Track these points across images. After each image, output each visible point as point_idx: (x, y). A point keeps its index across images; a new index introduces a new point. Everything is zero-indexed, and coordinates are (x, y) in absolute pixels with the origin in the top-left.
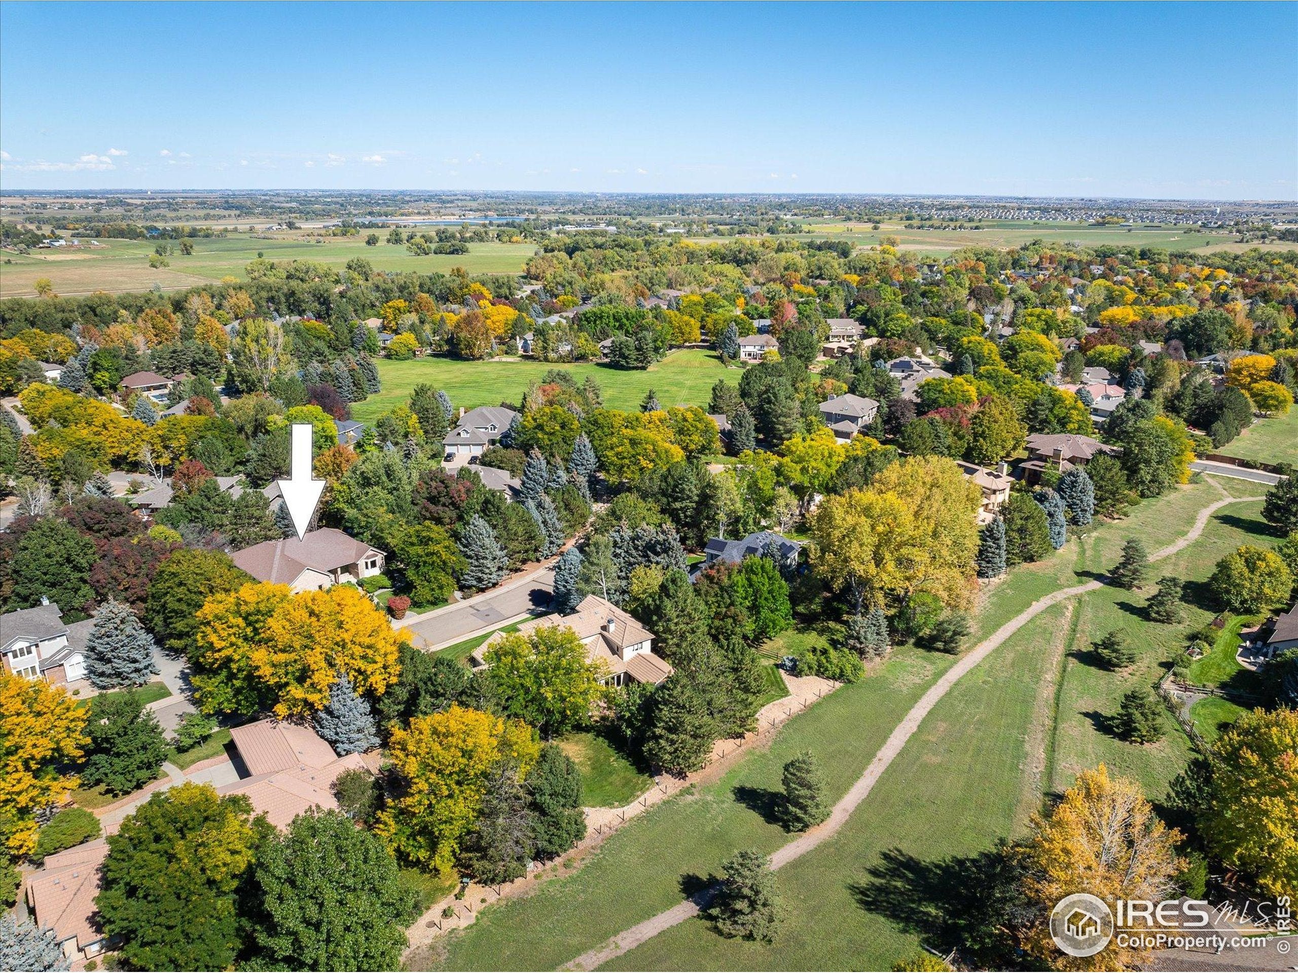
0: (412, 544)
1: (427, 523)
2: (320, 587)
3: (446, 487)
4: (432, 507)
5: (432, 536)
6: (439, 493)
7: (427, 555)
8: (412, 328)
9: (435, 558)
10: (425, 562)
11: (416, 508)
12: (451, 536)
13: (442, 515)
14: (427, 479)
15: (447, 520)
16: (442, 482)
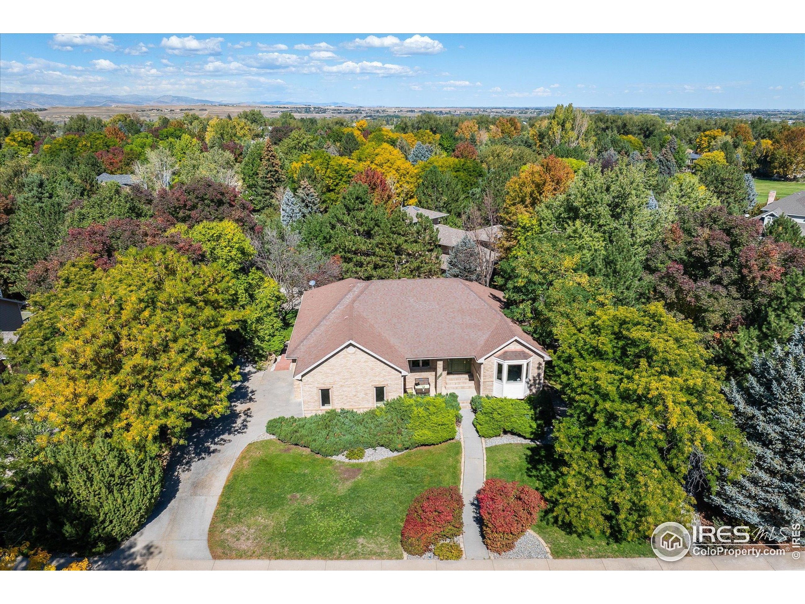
0: (598, 354)
1: (657, 307)
2: (380, 393)
3: (734, 244)
4: (686, 283)
5: (657, 342)
6: (712, 252)
7: (625, 397)
8: (724, 147)
9: (644, 414)
10: (611, 417)
11: (649, 278)
12: (718, 360)
13: (705, 301)
14: (691, 224)
15: (716, 318)
16: (728, 232)
